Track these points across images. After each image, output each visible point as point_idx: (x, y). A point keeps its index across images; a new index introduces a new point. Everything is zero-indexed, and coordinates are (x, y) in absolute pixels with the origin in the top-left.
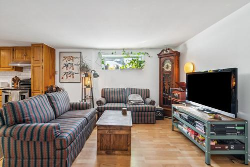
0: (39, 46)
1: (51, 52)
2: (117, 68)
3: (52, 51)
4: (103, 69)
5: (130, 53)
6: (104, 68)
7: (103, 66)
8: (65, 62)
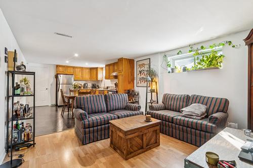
0: (121, 60)
1: (130, 64)
2: (185, 70)
3: (131, 62)
4: (169, 72)
5: (200, 48)
6: (171, 71)
7: (169, 69)
8: (139, 69)
